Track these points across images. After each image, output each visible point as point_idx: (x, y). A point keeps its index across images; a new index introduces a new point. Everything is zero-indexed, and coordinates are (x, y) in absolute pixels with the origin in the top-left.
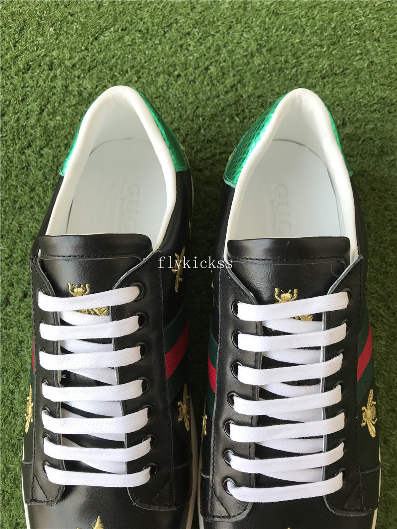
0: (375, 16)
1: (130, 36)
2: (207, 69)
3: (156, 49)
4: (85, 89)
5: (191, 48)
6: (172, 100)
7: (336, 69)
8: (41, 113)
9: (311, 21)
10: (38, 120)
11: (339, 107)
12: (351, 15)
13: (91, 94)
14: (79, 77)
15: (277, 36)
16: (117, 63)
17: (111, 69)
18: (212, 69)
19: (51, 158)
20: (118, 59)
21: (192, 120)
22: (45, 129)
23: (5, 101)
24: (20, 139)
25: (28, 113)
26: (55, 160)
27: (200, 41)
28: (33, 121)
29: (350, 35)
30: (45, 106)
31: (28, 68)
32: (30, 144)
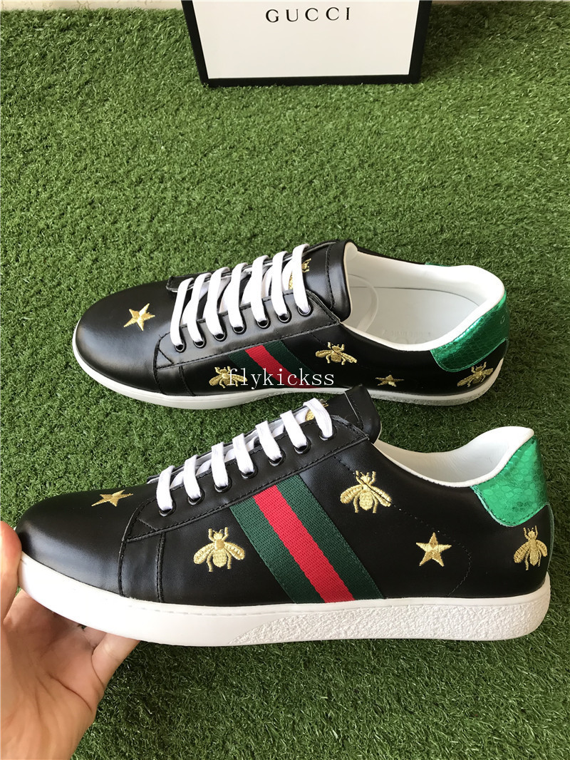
0: (473, 136)
1: (238, 153)
2: (311, 182)
3: (262, 164)
4: (194, 200)
5: (296, 164)
6: (277, 210)
7: (435, 181)
8: (151, 221)
9: (411, 140)
10: (149, 227)
11: (437, 216)
12: (449, 134)
13: (200, 204)
14: (188, 189)
15: (379, 153)
16: (225, 177)
17: (219, 182)
18: (316, 182)
19: (161, 260)
20: (226, 173)
21: (296, 228)
22: (156, 234)
23: (118, 211)
24: (131, 243)
25: (139, 221)
26: (165, 262)
27: (305, 158)
28: (144, 227)
29: (449, 152)
30: (156, 214)
31: (140, 181)
32: (140, 248)
